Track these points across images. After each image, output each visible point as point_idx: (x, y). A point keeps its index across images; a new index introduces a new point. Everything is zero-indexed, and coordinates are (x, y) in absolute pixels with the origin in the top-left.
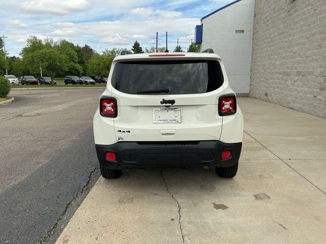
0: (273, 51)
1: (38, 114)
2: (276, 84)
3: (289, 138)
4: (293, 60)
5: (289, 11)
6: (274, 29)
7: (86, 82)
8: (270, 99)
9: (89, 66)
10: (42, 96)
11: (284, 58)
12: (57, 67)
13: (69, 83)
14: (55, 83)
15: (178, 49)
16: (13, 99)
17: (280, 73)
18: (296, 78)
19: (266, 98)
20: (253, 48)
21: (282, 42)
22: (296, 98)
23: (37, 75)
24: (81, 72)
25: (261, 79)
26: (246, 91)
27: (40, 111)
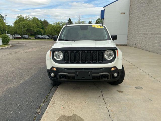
0: (139, 23)
1: (26, 52)
2: (141, 39)
3: (149, 64)
4: (150, 27)
5: (148, 3)
6: (140, 12)
7: (45, 38)
8: (137, 46)
9: (47, 30)
10: (25, 44)
11: (145, 26)
12: (31, 30)
13: (37, 38)
14: (30, 38)
15: (90, 22)
16: (11, 45)
17: (143, 34)
18: (151, 36)
19: (136, 46)
20: (129, 22)
21: (144, 18)
22: (151, 46)
23: (21, 34)
24: (43, 33)
25: (133, 37)
26: (125, 42)
27: (26, 51)
